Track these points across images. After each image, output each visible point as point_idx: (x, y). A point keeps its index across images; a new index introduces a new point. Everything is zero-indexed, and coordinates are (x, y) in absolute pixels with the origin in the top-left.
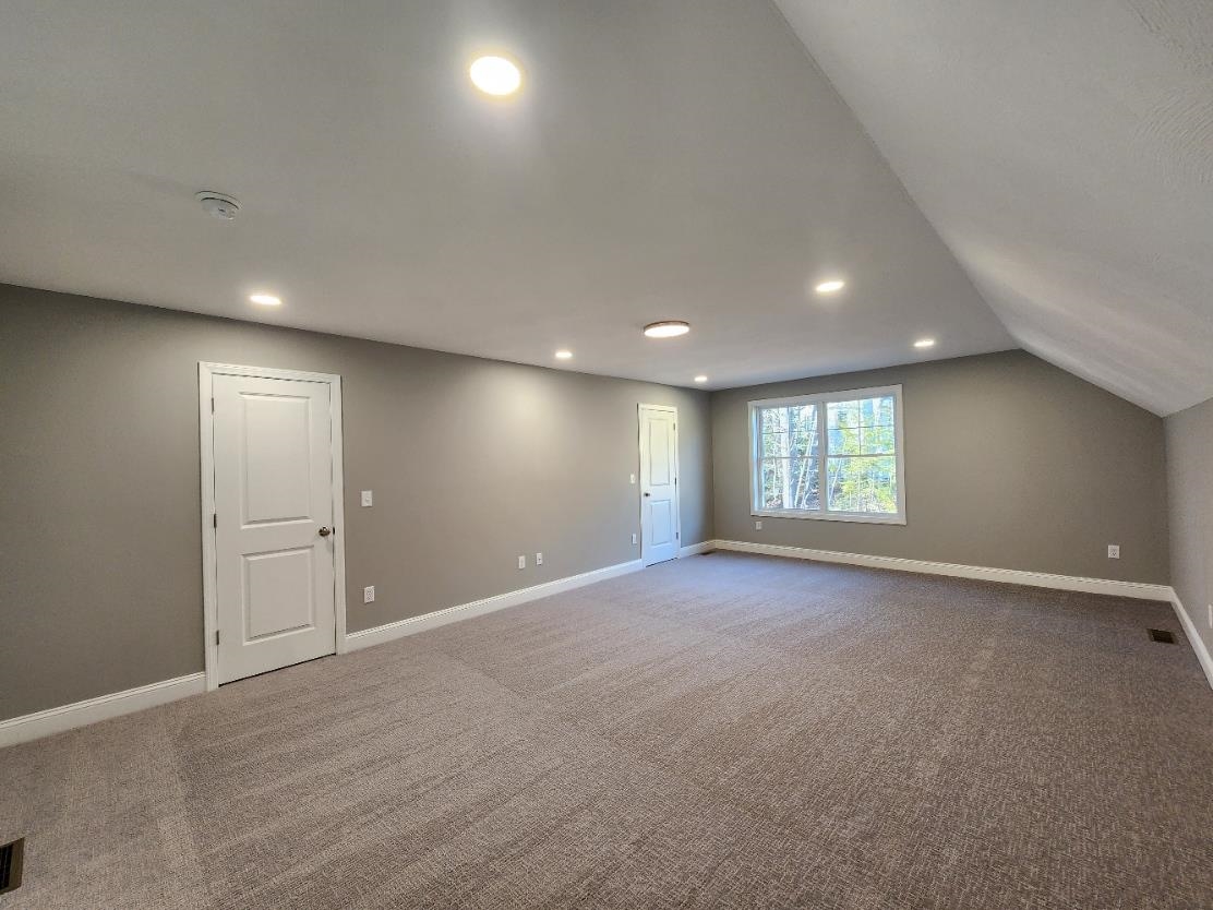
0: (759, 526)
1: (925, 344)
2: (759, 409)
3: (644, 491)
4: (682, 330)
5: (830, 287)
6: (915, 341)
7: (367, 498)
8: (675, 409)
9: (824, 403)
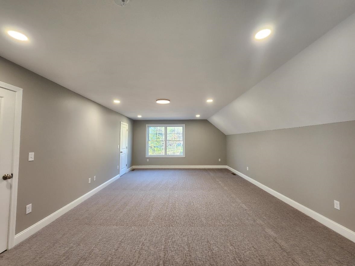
0: (148, 160)
1: (198, 116)
2: (149, 127)
3: (121, 151)
4: (168, 102)
5: (210, 101)
6: (196, 115)
7: (31, 156)
8: (127, 124)
9: (167, 127)
